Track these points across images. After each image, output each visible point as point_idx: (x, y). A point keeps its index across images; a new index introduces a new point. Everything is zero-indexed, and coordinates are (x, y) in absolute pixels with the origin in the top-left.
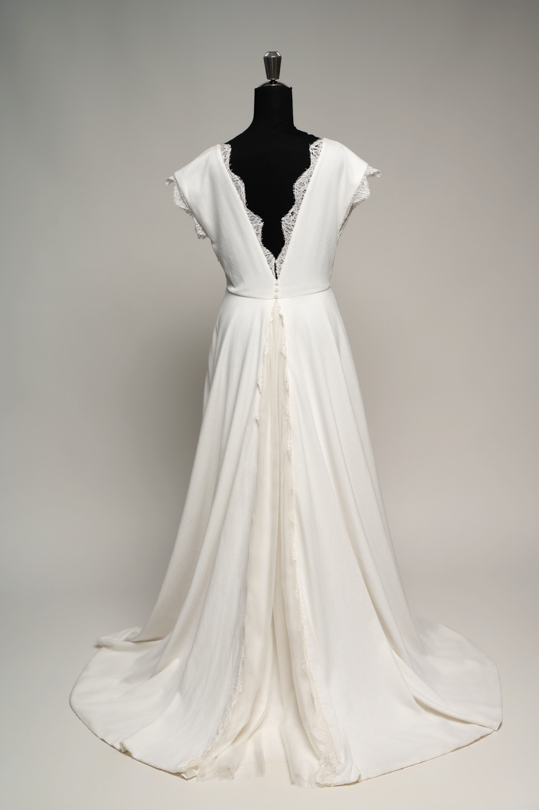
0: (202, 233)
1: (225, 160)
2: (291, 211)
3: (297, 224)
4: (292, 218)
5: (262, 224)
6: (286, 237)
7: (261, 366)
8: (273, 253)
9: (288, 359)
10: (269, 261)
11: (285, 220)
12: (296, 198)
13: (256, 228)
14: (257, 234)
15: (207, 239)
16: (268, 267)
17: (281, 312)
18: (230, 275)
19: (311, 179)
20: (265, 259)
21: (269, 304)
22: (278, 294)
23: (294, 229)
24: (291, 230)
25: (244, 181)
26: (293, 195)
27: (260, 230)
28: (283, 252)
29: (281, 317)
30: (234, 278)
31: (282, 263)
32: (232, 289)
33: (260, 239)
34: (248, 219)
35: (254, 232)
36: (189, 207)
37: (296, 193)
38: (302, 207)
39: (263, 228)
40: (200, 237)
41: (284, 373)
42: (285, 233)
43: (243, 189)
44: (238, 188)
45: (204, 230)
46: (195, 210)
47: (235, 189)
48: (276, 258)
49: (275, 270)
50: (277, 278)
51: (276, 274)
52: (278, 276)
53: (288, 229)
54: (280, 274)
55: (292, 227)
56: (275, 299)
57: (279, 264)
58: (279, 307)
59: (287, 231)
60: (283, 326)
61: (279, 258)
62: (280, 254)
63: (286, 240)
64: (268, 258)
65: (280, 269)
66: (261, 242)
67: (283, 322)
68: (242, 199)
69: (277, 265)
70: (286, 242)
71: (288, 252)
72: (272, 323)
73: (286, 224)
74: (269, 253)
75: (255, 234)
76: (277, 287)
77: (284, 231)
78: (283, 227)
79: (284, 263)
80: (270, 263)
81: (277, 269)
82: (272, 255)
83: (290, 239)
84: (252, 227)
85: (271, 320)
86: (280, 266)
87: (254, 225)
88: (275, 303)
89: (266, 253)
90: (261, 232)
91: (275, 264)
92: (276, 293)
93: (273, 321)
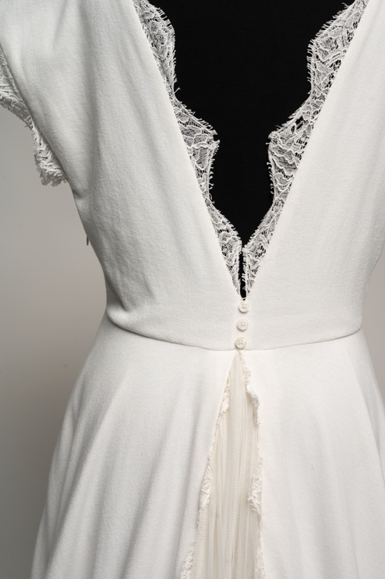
2: (296, 115)
3: (308, 153)
4: (298, 134)
5: (215, 145)
7: (189, 536)
8: (237, 228)
9: (263, 518)
10: (226, 249)
11: (280, 140)
12: (313, 80)
13: (198, 155)
14: (200, 173)
15: (65, 186)
16: (223, 262)
17: (254, 388)
18: (118, 278)
19: (357, 32)
20: (215, 242)
21: (221, 362)
22: (246, 338)
23: (301, 165)
24: (293, 167)
25: (175, 24)
26: (306, 73)
27: (209, 163)
28: (264, 224)
30: (127, 286)
31: (260, 251)
32: (119, 316)
33: (206, 185)
34: (177, 128)
35: (190, 166)
37: (313, 65)
38: (326, 107)
39: (218, 156)
41: (252, 560)
42: (274, 174)
43: (170, 45)
44: (156, 42)
45: (57, 160)
46: (35, 105)
47: (146, 44)
48: (245, 241)
49: (241, 271)
50: (243, 294)
51: (243, 284)
52: (247, 288)
53: (285, 163)
54: (254, 285)
55: (295, 159)
56: (235, 351)
57: (251, 257)
58: (247, 373)
59: (280, 171)
60: (256, 425)
61: (252, 241)
62: (257, 232)
63: (276, 192)
64: (224, 239)
65: (255, 271)
66: (208, 194)
67: (255, 415)
68: (164, 72)
69: (246, 259)
70: (276, 198)
71: (278, 227)
72: (225, 416)
73: (281, 151)
74: (229, 226)
75: (194, 173)
76: (243, 317)
77: (273, 169)
78: (270, 157)
79: (266, 255)
80: (229, 254)
81: (246, 269)
82: (236, 233)
83: (286, 193)
84: (186, 151)
85: (225, 409)
86: (255, 262)
87: (193, 145)
88: (235, 361)
89: (218, 226)
90: (210, 168)
91: (241, 257)
92: (240, 335)
93: (228, 410)
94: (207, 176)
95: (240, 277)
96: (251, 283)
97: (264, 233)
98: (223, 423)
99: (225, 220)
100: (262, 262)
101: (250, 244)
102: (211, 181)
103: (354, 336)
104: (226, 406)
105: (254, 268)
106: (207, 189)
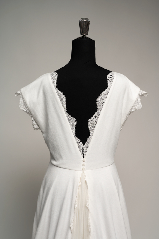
0: (36, 127)
1: (53, 82)
2: (94, 115)
3: (98, 124)
4: (95, 120)
5: (76, 123)
6: (90, 131)
8: (82, 141)
9: (90, 210)
10: (79, 147)
11: (91, 121)
12: (98, 107)
13: (72, 125)
14: (72, 129)
15: (39, 130)
16: (78, 150)
17: (87, 180)
18: (53, 153)
19: (108, 96)
20: (77, 145)
21: (79, 173)
23: (96, 127)
24: (94, 127)
25: (65, 96)
26: (96, 106)
27: (74, 127)
28: (88, 141)
29: (86, 182)
30: (56, 155)
31: (87, 147)
32: (54, 162)
33: (74, 132)
34: (67, 119)
35: (70, 128)
36: (29, 110)
37: (98, 104)
38: (102, 113)
39: (77, 125)
40: (35, 129)
41: (87, 220)
42: (90, 129)
43: (65, 101)
44: (61, 100)
45: (38, 125)
46: (32, 113)
47: (59, 100)
48: (84, 145)
49: (83, 152)
50: (84, 157)
51: (83, 155)
52: (84, 156)
53: (92, 126)
54: (86, 155)
55: (95, 125)
56: (82, 171)
57: (85, 148)
58: (85, 176)
59: (91, 128)
60: (87, 188)
61: (85, 144)
62: (86, 142)
63: (90, 133)
64: (79, 144)
65: (86, 152)
66: (75, 134)
67: (87, 186)
68: (63, 107)
69: (84, 149)
70: (90, 135)
71: (91, 141)
72: (80, 186)
73: (91, 124)
74: (80, 141)
75: (71, 129)
76: (84, 163)
77: (89, 128)
78: (89, 125)
79: (89, 148)
80: (80, 148)
81: (84, 151)
82: (82, 143)
83: (93, 133)
84: (69, 124)
85: (80, 185)
86: (86, 150)
87: (71, 123)
88: (82, 173)
89: (77, 141)
90: (75, 128)
91: (83, 148)
92: (83, 167)
93: (81, 185)
94: (74, 130)
95: (83, 153)
96: (85, 154)
97: (88, 143)
98: (80, 188)
99: (79, 140)
100: (88, 149)
101: (85, 145)
102: (75, 131)
103: (112, 165)
104: (80, 184)
105: (86, 151)
106: (74, 133)
